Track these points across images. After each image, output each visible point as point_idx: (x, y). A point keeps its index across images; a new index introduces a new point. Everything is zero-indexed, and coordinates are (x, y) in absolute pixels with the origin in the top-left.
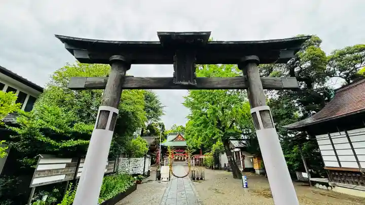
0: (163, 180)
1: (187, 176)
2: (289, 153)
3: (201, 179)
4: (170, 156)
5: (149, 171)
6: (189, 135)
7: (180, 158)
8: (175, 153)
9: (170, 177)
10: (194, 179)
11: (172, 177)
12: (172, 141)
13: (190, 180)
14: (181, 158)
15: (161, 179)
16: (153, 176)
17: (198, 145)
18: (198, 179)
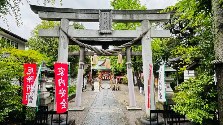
0: (96, 90)
1: (110, 88)
2: (173, 76)
3: (119, 90)
4: (99, 77)
5: (86, 86)
6: (113, 61)
7: (105, 78)
8: (102, 75)
9: (99, 89)
10: (114, 90)
11: (101, 89)
12: (100, 65)
13: (112, 90)
14: (107, 78)
15: (94, 90)
16: (89, 88)
17: (120, 69)
18: (116, 90)
